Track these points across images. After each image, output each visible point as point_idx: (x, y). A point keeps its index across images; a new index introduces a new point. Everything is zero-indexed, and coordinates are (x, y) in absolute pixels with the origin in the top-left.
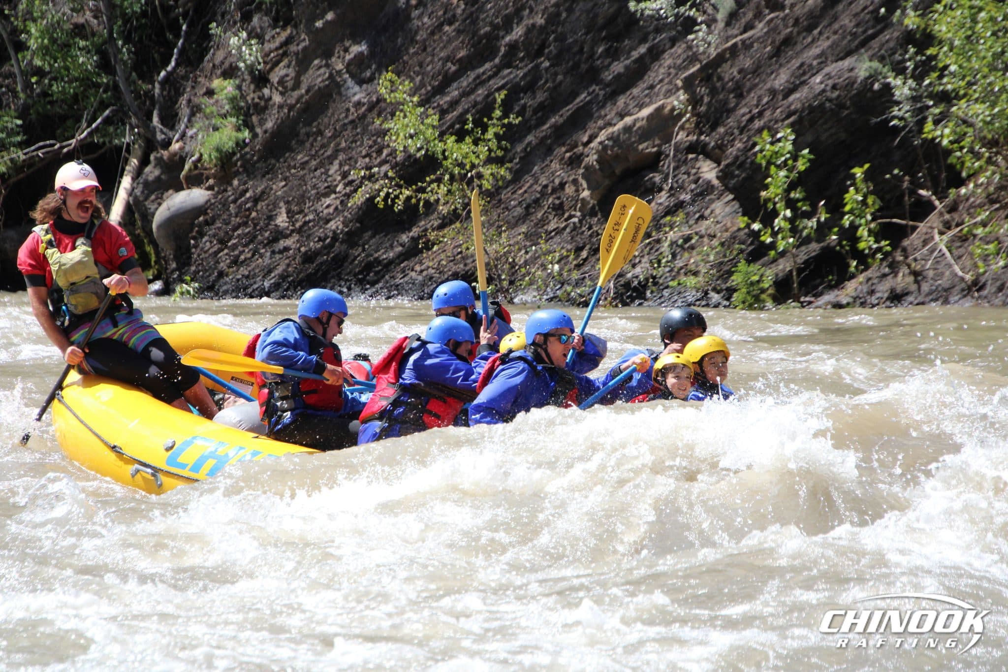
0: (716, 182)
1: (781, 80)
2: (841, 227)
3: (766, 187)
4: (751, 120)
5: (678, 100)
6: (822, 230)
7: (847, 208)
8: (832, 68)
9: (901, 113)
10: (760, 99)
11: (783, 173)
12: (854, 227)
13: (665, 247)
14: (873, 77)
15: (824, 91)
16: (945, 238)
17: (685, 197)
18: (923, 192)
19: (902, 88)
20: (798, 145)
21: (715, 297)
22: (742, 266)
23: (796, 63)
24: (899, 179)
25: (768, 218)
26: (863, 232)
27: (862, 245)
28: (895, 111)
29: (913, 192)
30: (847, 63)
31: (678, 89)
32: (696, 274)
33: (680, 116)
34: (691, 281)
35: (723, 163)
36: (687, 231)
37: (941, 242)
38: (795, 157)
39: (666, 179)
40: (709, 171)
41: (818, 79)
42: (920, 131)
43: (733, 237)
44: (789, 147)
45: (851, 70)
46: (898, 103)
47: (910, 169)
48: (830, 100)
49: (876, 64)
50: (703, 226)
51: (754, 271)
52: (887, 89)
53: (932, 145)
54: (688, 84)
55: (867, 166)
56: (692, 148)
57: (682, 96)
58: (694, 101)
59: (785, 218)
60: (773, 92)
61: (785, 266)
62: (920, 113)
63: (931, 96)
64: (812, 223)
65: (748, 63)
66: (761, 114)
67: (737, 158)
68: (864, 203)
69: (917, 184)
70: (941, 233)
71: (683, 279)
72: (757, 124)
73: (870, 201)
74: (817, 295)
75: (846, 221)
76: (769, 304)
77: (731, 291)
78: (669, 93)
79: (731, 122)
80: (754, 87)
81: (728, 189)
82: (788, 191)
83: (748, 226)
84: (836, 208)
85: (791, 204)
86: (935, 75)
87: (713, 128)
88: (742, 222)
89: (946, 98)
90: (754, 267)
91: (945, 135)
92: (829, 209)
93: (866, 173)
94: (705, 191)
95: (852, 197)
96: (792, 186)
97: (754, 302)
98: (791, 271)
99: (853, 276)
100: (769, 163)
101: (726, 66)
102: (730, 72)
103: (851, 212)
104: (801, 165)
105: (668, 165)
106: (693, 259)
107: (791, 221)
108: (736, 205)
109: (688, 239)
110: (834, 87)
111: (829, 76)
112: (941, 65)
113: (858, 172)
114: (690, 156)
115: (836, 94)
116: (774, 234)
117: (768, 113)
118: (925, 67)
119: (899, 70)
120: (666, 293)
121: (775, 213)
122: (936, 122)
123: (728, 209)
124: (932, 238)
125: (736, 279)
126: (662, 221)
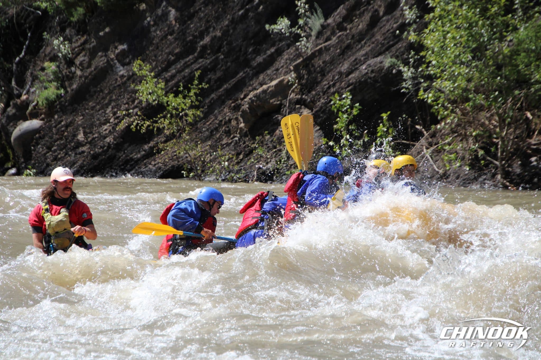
1: (345, 67)
3: (337, 123)
4: (329, 88)
5: (291, 77)
6: (366, 146)
7: (379, 134)
8: (371, 61)
9: (407, 85)
10: (334, 77)
11: (345, 116)
13: (284, 153)
14: (393, 66)
15: (367, 73)
16: (429, 151)
18: (418, 127)
19: (408, 73)
20: (353, 101)
23: (353, 59)
24: (406, 120)
25: (337, 140)
26: (387, 147)
28: (404, 85)
29: (413, 127)
30: (379, 59)
31: (291, 71)
33: (292, 85)
35: (314, 110)
37: (427, 153)
38: (352, 107)
41: (364, 67)
42: (417, 95)
43: (320, 149)
44: (349, 102)
45: (381, 62)
46: (405, 80)
47: (411, 115)
48: (370, 78)
49: (394, 60)
52: (400, 73)
53: (423, 102)
54: (296, 69)
55: (389, 113)
56: (298, 102)
57: (293, 75)
58: (299, 77)
59: (346, 139)
60: (340, 73)
62: (417, 86)
63: (422, 77)
64: (360, 142)
65: (328, 58)
66: (334, 85)
67: (321, 107)
68: (387, 132)
69: (414, 123)
70: (427, 148)
71: (293, 170)
72: (332, 90)
73: (390, 131)
75: (378, 141)
78: (286, 73)
79: (318, 88)
80: (331, 71)
81: (317, 124)
82: (348, 125)
83: (327, 143)
84: (373, 135)
85: (350, 132)
86: (424, 66)
87: (309, 92)
88: (324, 141)
89: (430, 78)
91: (429, 97)
92: (369, 135)
93: (388, 116)
95: (381, 129)
96: (350, 123)
100: (338, 110)
101: (316, 59)
102: (318, 62)
103: (381, 136)
104: (355, 112)
105: (285, 110)
107: (350, 141)
108: (321, 132)
110: (372, 71)
111: (369, 66)
112: (427, 61)
113: (385, 116)
114: (297, 106)
115: (373, 75)
116: (341, 148)
117: (338, 84)
118: (420, 62)
119: (406, 63)
121: (342, 137)
122: (425, 91)
123: (316, 134)
124: (423, 151)
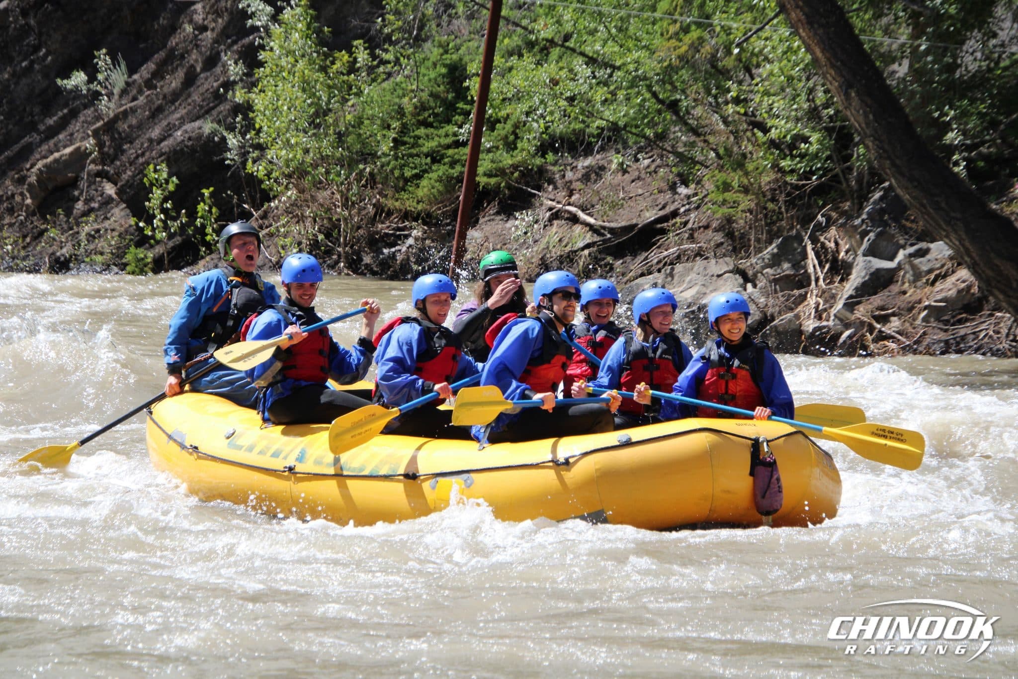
0: (115, 196)
1: (155, 133)
2: (196, 227)
3: (149, 200)
4: (137, 157)
5: (89, 143)
6: (183, 227)
7: (200, 214)
8: (188, 127)
9: (231, 156)
10: (142, 144)
11: (159, 191)
12: (204, 226)
13: (83, 236)
14: (214, 133)
15: (183, 141)
17: (95, 205)
18: (246, 206)
19: (233, 141)
20: (170, 175)
21: (115, 269)
22: (132, 249)
23: (164, 123)
24: (231, 197)
25: (149, 219)
26: (209, 230)
27: (208, 238)
28: (228, 155)
29: (239, 206)
30: (197, 124)
31: (89, 136)
32: (102, 254)
33: (91, 153)
34: (99, 258)
35: (119, 184)
36: (96, 226)
38: (168, 182)
39: (81, 194)
40: (110, 190)
41: (179, 133)
42: (244, 168)
43: (126, 231)
44: (164, 175)
45: (200, 128)
46: (230, 150)
47: (238, 192)
48: (187, 147)
49: (215, 126)
50: (107, 224)
51: (141, 253)
52: (224, 140)
53: (252, 176)
54: (96, 134)
55: (211, 189)
56: (99, 174)
57: (92, 141)
58: (100, 145)
59: (161, 220)
60: (151, 141)
61: (159, 250)
62: (244, 155)
63: (252, 146)
64: (177, 223)
65: (134, 122)
66: (143, 154)
67: (128, 181)
68: (210, 211)
69: (241, 201)
71: (94, 257)
73: (214, 210)
74: (180, 268)
75: (198, 222)
76: (150, 273)
77: (125, 265)
78: (83, 139)
79: (124, 158)
80: (139, 136)
81: (122, 200)
82: (162, 204)
83: (137, 224)
84: (192, 215)
85: (164, 211)
86: (254, 132)
87: (112, 162)
88: (132, 221)
89: (261, 148)
90: (140, 250)
91: (259, 170)
92: (188, 215)
93: (211, 193)
94: (108, 202)
95: (202, 207)
96: (165, 200)
97: (141, 271)
98: (163, 254)
99: (203, 258)
100: (151, 185)
101: (120, 123)
102: (123, 126)
103: (202, 217)
104: (171, 187)
105: (83, 184)
106: (101, 244)
107: (164, 222)
108: (128, 211)
109: (98, 231)
110: (190, 139)
111: (186, 132)
112: (257, 126)
113: (206, 192)
114: (98, 179)
115: (190, 143)
116: (153, 230)
117: (147, 154)
118: (248, 128)
119: (231, 128)
120: (82, 266)
121: (154, 216)
122: (254, 162)
123: (123, 213)
125: (129, 257)
126: (80, 220)
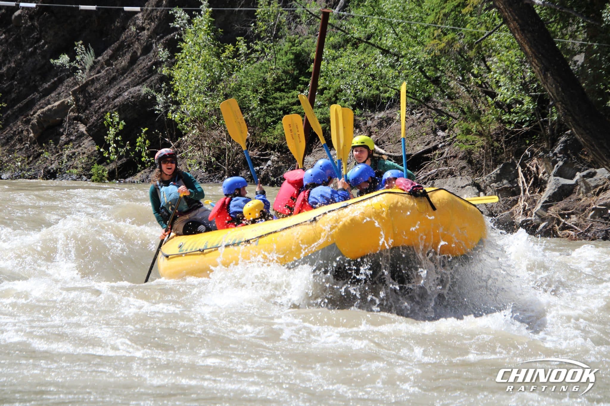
0: (85, 132)
1: (111, 93)
2: (135, 152)
3: (107, 135)
4: (100, 108)
5: (70, 99)
6: (127, 152)
7: (138, 144)
8: (132, 90)
9: (159, 108)
10: (103, 100)
11: (113, 130)
12: (140, 152)
13: (65, 157)
14: (148, 94)
15: (129, 98)
17: (73, 138)
18: (167, 140)
19: (160, 99)
20: (120, 119)
21: (85, 178)
22: (96, 165)
23: (117, 87)
24: (158, 134)
25: (107, 147)
26: (144, 154)
27: (143, 159)
28: (157, 108)
29: (163, 139)
30: (137, 88)
31: (70, 95)
32: (77, 168)
33: (71, 105)
34: (75, 171)
35: (88, 125)
36: (73, 150)
38: (119, 123)
39: (64, 130)
40: (82, 128)
41: (126, 93)
42: (166, 116)
43: (92, 154)
44: (117, 119)
45: (139, 91)
46: (158, 104)
47: (162, 131)
48: (131, 102)
49: (149, 89)
50: (80, 149)
51: (100, 168)
52: (154, 98)
53: (171, 121)
54: (74, 93)
55: (147, 128)
56: (76, 118)
57: (72, 98)
58: (77, 100)
59: (114, 147)
60: (108, 98)
61: (112, 166)
62: (167, 108)
63: (171, 102)
64: (124, 150)
65: (98, 86)
66: (103, 106)
67: (94, 123)
68: (144, 142)
69: (164, 136)
71: (71, 170)
73: (147, 142)
74: (125, 178)
75: (137, 149)
76: (107, 181)
77: (91, 175)
78: (66, 96)
79: (92, 109)
80: (101, 95)
81: (90, 135)
82: (115, 137)
83: (99, 150)
84: (133, 144)
85: (116, 142)
86: (173, 94)
87: (84, 111)
88: (96, 148)
89: (177, 103)
90: (100, 166)
91: (176, 117)
92: (131, 145)
93: (146, 131)
94: (81, 136)
95: (139, 140)
96: (117, 135)
97: (101, 180)
98: (115, 168)
99: (139, 171)
100: (109, 125)
101: (89, 87)
102: (91, 89)
103: (139, 146)
104: (121, 127)
105: (66, 125)
106: (76, 162)
107: (116, 148)
108: (93, 142)
109: (74, 153)
110: (132, 97)
111: (130, 93)
112: (175, 90)
113: (143, 131)
114: (75, 122)
115: (133, 100)
116: (109, 153)
117: (106, 106)
118: (169, 90)
119: (159, 91)
120: (64, 175)
121: (110, 145)
122: (173, 112)
123: (90, 143)
125: (93, 171)
126: (63, 147)
